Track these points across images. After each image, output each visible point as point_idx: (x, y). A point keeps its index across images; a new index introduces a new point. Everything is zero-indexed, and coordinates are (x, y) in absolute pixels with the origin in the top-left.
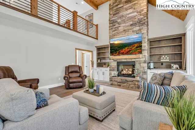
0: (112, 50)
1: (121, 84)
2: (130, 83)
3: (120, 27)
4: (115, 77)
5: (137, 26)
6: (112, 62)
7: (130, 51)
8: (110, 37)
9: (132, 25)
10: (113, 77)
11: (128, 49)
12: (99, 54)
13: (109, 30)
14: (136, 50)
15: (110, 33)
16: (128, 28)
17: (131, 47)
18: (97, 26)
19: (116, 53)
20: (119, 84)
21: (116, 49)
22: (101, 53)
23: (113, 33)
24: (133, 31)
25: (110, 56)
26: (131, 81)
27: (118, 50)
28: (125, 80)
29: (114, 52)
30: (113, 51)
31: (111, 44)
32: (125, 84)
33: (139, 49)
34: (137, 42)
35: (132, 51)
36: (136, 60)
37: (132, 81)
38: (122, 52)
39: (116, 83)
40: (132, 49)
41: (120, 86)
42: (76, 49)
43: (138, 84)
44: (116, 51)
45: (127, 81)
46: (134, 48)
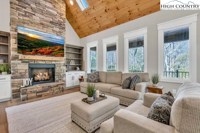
0: (23, 44)
1: (43, 93)
2: (55, 88)
3: (34, 15)
4: (28, 86)
5: (58, 27)
7: (53, 52)
9: (51, 22)
10: (26, 87)
11: (49, 49)
14: (59, 52)
16: (47, 23)
17: (53, 48)
19: (31, 51)
20: (38, 94)
21: (31, 45)
24: (53, 30)
26: (55, 87)
27: (35, 48)
28: (48, 86)
29: (26, 48)
30: (24, 46)
31: (19, 34)
32: (48, 92)
33: (61, 52)
34: (60, 45)
35: (54, 52)
36: (57, 62)
37: (57, 86)
38: (41, 51)
39: (34, 95)
40: (55, 50)
41: (40, 96)
43: (63, 88)
44: (31, 47)
45: (50, 87)
46: (56, 50)
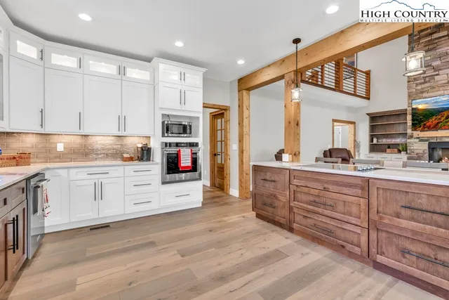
0: (415, 120)
6: (416, 143)
7: (439, 123)
8: (409, 96)
11: (435, 119)
12: (373, 128)
13: (409, 82)
15: (409, 88)
17: (439, 117)
18: (368, 74)
22: (379, 127)
23: (419, 87)
25: (409, 131)
27: (423, 121)
29: (417, 124)
31: (413, 109)
38: (428, 124)
42: (334, 121)
44: (421, 121)
46: (443, 119)
